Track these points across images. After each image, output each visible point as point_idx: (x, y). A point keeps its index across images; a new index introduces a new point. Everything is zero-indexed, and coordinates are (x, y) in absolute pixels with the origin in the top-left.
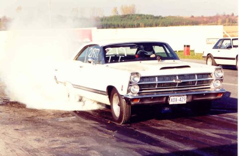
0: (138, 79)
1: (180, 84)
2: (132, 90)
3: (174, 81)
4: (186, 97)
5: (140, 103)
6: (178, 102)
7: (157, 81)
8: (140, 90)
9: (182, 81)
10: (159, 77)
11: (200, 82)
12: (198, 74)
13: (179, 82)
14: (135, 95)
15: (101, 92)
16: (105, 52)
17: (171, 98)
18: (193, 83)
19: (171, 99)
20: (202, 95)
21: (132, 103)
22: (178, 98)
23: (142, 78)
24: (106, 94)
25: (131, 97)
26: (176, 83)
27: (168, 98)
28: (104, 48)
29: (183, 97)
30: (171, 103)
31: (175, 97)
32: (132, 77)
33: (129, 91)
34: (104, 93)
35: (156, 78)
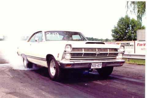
0: (69, 50)
1: (98, 55)
2: (66, 57)
3: (95, 52)
4: (102, 64)
5: (72, 67)
6: (97, 67)
10: (85, 49)
11: (110, 54)
12: (109, 49)
13: (98, 53)
15: (42, 59)
16: (46, 35)
18: (106, 54)
19: (92, 65)
21: (66, 67)
23: (74, 49)
24: (45, 60)
26: (96, 54)
29: (100, 64)
30: (92, 68)
31: (95, 64)
33: (63, 58)
34: (44, 60)
35: (83, 49)
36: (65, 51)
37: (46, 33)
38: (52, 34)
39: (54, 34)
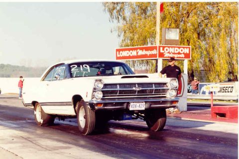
0: (101, 86)
1: (139, 92)
2: (96, 96)
3: (134, 89)
4: (144, 103)
5: (103, 108)
6: (138, 108)
7: (118, 88)
8: (103, 96)
9: (141, 89)
10: (120, 84)
11: (157, 91)
12: (155, 84)
13: (138, 89)
14: (99, 100)
16: (70, 69)
17: (131, 104)
18: (151, 91)
19: (131, 106)
20: (159, 103)
21: (96, 108)
22: (138, 104)
23: (106, 85)
24: (71, 104)
25: (95, 102)
26: (136, 91)
27: (128, 103)
28: (70, 65)
29: (142, 104)
30: (131, 109)
31: (134, 104)
32: (96, 84)
33: (93, 97)
35: (118, 86)
36: (95, 89)
37: (71, 66)
38: (80, 67)
39: (83, 67)
